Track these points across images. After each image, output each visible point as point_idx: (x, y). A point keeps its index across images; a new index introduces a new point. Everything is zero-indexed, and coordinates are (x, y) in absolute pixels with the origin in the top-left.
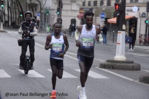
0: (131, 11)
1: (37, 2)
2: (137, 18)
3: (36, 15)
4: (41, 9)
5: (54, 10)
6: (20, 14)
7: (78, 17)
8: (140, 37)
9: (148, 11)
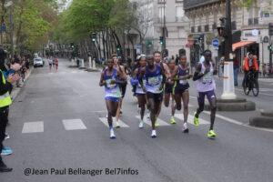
0: (251, 35)
1: (136, 32)
2: (258, 44)
3: (136, 47)
4: (142, 39)
5: (156, 39)
6: (117, 47)
7: (187, 46)
8: (263, 67)
9: (270, 34)
